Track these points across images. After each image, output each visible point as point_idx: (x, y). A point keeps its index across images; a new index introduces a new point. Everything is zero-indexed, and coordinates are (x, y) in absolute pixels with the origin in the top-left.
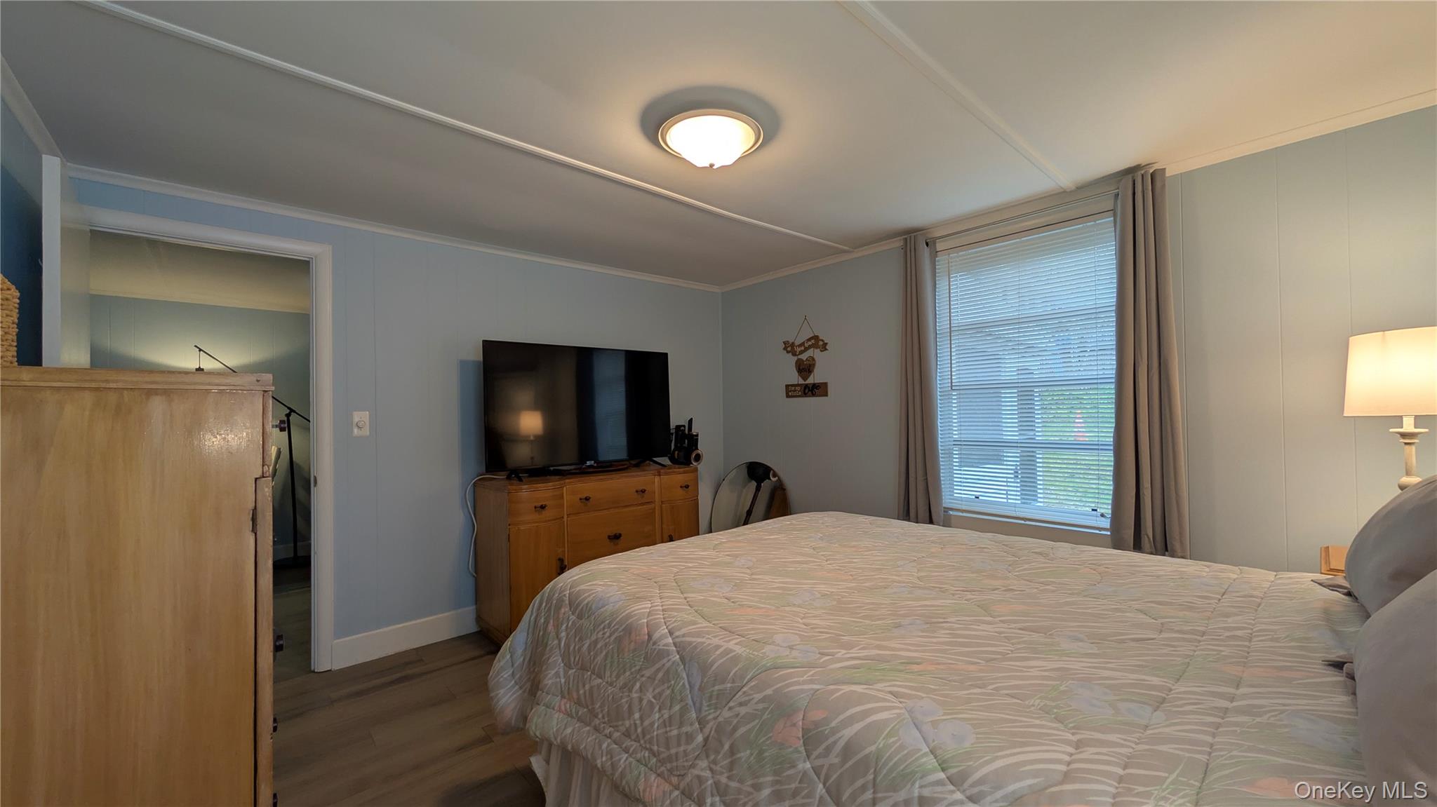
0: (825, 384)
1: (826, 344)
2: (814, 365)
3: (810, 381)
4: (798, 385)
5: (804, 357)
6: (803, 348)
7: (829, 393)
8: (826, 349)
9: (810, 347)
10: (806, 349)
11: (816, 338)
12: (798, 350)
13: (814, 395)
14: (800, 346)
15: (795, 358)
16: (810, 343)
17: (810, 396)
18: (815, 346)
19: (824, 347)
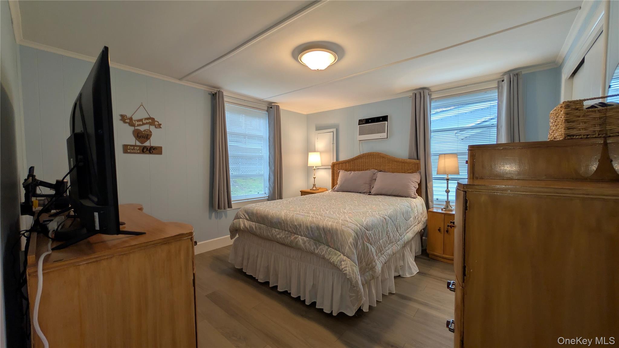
0: (161, 148)
1: (161, 124)
2: (151, 135)
3: (147, 144)
4: (136, 146)
5: (142, 128)
6: (141, 123)
7: (163, 153)
8: (161, 128)
9: (147, 123)
10: (144, 124)
11: (153, 119)
12: (137, 123)
13: (150, 153)
14: (138, 121)
15: (132, 128)
16: (148, 121)
17: (148, 154)
18: (150, 124)
19: (159, 126)
